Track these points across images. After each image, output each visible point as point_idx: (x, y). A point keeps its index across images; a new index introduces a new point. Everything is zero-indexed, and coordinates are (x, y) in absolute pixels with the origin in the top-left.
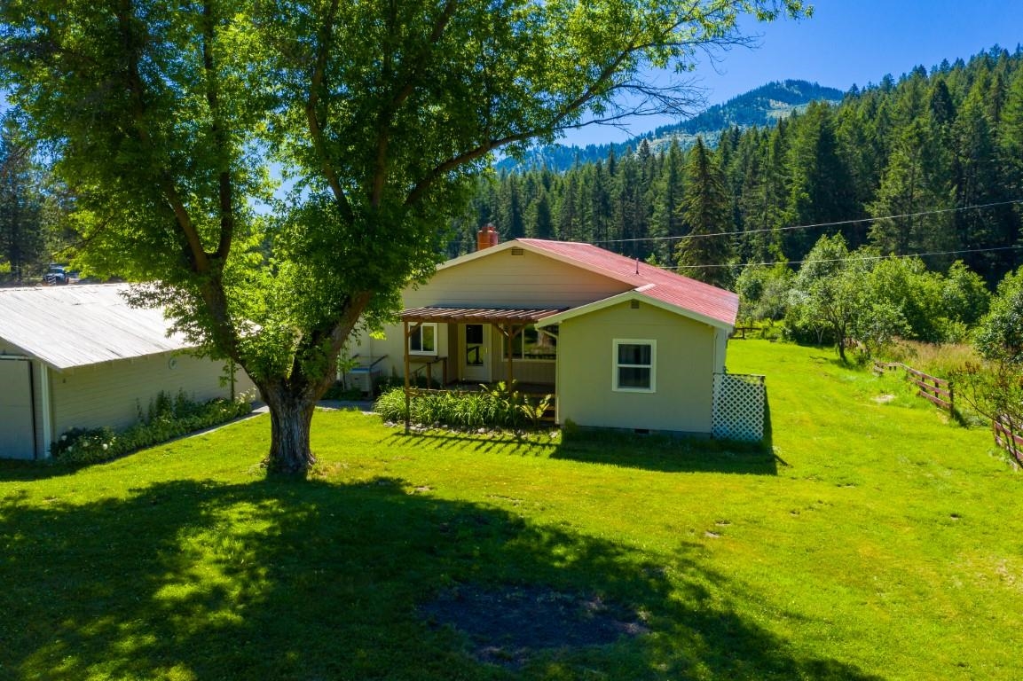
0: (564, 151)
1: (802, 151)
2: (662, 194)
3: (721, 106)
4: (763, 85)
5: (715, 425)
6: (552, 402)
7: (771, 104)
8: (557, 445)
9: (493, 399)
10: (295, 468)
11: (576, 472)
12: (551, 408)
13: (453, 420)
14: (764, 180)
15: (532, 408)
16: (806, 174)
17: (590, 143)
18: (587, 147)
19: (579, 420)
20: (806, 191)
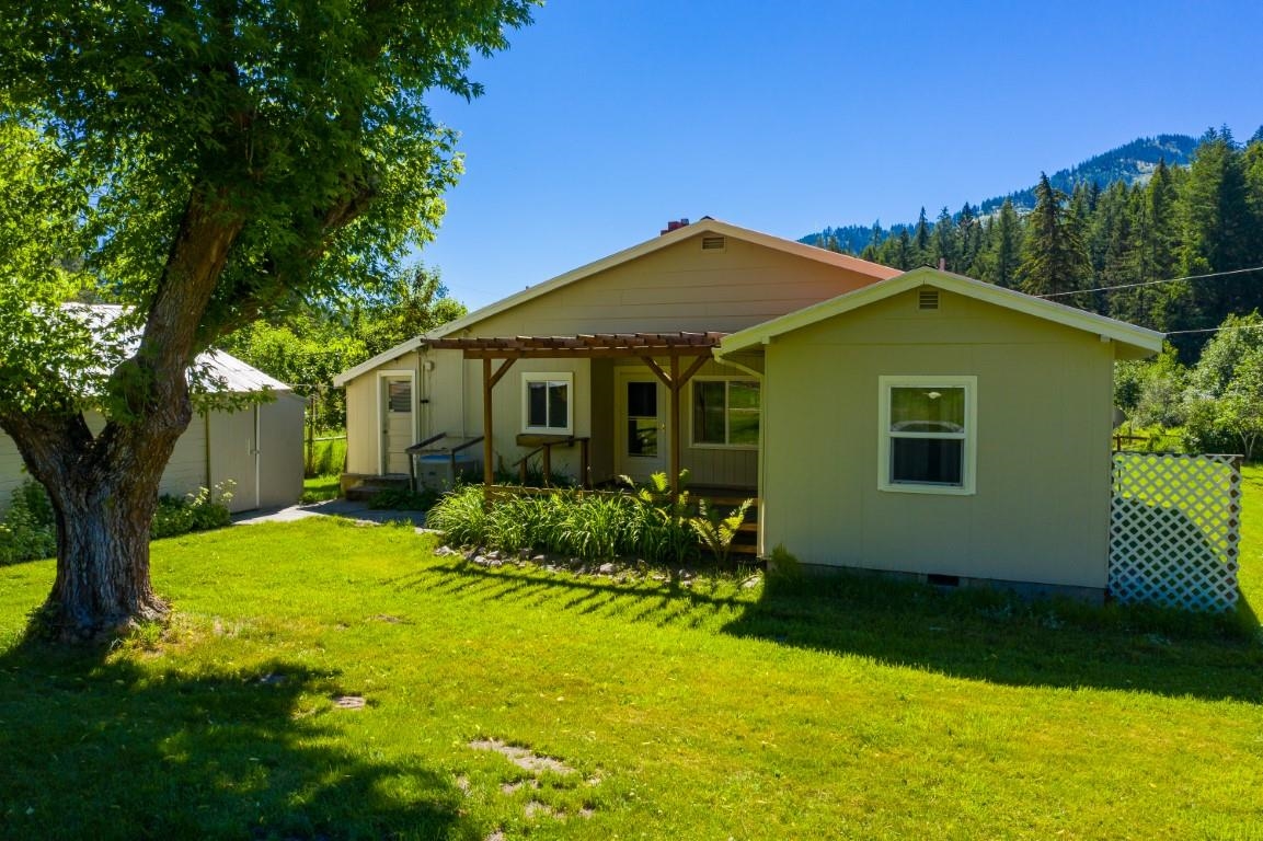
0: (863, 233)
1: (1197, 200)
2: (991, 269)
3: (1071, 171)
4: (1127, 142)
5: (1117, 571)
6: (751, 515)
7: (1139, 168)
8: (748, 605)
9: (638, 506)
10: (87, 632)
11: (764, 672)
12: (749, 527)
13: (558, 547)
14: (1138, 243)
15: (709, 527)
16: (1202, 231)
17: (896, 223)
18: (892, 228)
19: (801, 553)
20: (1203, 256)
